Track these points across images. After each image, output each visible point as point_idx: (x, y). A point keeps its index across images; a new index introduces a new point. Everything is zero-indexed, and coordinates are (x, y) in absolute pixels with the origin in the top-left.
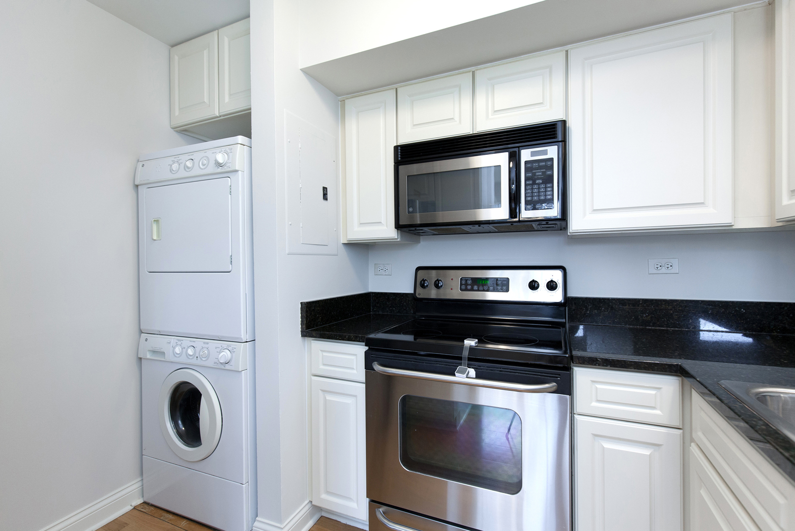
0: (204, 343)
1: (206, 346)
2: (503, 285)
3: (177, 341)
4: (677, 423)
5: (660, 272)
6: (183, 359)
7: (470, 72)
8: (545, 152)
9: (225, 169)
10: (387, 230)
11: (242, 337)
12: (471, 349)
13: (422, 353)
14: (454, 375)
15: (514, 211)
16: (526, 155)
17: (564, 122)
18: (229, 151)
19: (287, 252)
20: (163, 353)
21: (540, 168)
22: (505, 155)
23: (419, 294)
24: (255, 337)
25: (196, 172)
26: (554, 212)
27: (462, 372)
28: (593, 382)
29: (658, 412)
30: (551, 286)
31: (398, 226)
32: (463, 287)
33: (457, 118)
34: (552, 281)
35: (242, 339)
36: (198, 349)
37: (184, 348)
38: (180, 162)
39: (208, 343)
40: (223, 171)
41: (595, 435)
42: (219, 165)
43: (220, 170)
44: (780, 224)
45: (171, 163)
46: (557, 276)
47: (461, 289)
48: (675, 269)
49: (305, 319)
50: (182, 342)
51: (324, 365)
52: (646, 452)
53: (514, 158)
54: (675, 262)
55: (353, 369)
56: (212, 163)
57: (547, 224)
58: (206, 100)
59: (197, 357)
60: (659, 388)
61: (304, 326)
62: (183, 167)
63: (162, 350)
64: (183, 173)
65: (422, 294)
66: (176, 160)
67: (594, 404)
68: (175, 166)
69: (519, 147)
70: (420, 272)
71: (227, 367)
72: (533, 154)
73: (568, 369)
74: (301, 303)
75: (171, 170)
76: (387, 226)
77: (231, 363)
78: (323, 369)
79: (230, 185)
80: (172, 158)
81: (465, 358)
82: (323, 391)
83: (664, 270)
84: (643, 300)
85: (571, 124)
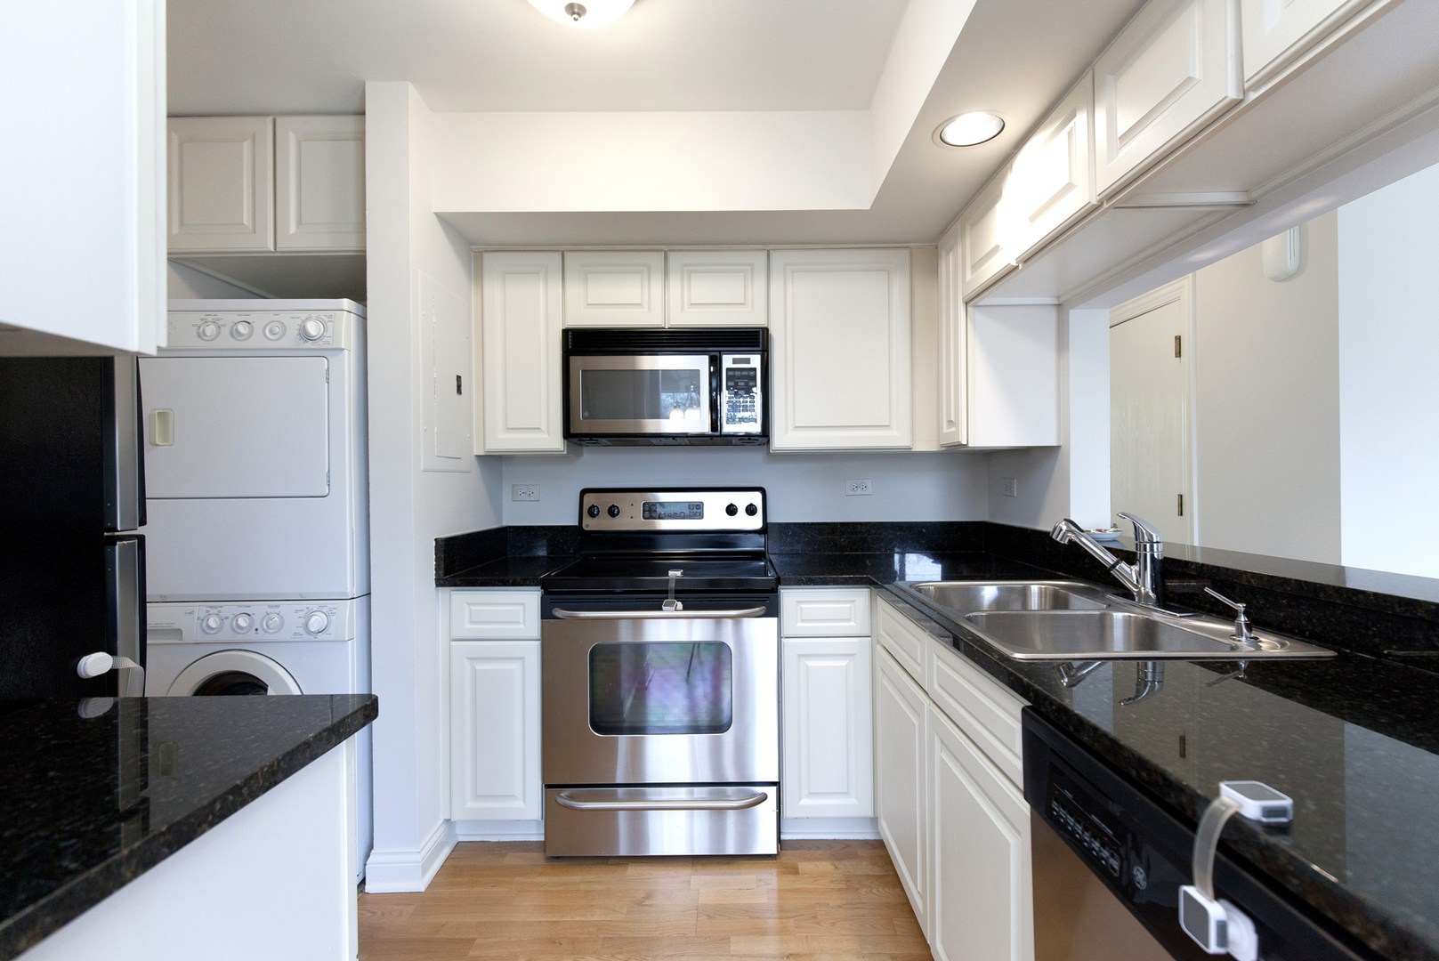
0: (269, 606)
1: (277, 610)
2: (696, 511)
3: (209, 609)
4: (867, 632)
5: (856, 493)
6: (226, 635)
7: (661, 251)
8: (748, 361)
9: (320, 344)
10: (551, 438)
11: (349, 590)
12: (678, 581)
13: (618, 590)
14: (661, 609)
15: (715, 424)
16: (728, 361)
17: (766, 330)
18: (326, 319)
19: (422, 469)
20: (179, 632)
21: (742, 377)
22: (706, 358)
23: (587, 526)
24: (370, 589)
25: (257, 341)
26: (756, 428)
27: (670, 605)
28: (798, 602)
29: (852, 624)
30: (751, 510)
31: (568, 434)
32: (647, 514)
33: (646, 304)
34: (751, 505)
35: (346, 594)
36: (257, 619)
37: (227, 618)
38: (220, 323)
39: (278, 606)
40: (315, 346)
41: (800, 656)
42: (306, 336)
43: (309, 345)
44: (944, 449)
45: (200, 322)
46: (756, 498)
47: (644, 518)
48: (869, 490)
49: (442, 562)
50: (220, 609)
51: (472, 622)
52: (842, 663)
53: (715, 362)
54: (869, 483)
55: (518, 622)
56: (293, 331)
57: (749, 439)
58: (247, 220)
59: (257, 630)
60: (853, 601)
61: (441, 572)
62: (228, 332)
63: (175, 626)
64: (226, 341)
65: (591, 524)
66: (210, 318)
67: (800, 624)
68: (210, 330)
69: (720, 351)
70: (587, 497)
71: (321, 637)
72: (735, 361)
73: (775, 591)
74: (436, 540)
75: (201, 335)
76: (548, 434)
77: (331, 630)
78: (469, 629)
79: (326, 368)
80: (202, 315)
81: (671, 590)
82: (470, 659)
83: (859, 491)
84: (841, 523)
85: (772, 331)
